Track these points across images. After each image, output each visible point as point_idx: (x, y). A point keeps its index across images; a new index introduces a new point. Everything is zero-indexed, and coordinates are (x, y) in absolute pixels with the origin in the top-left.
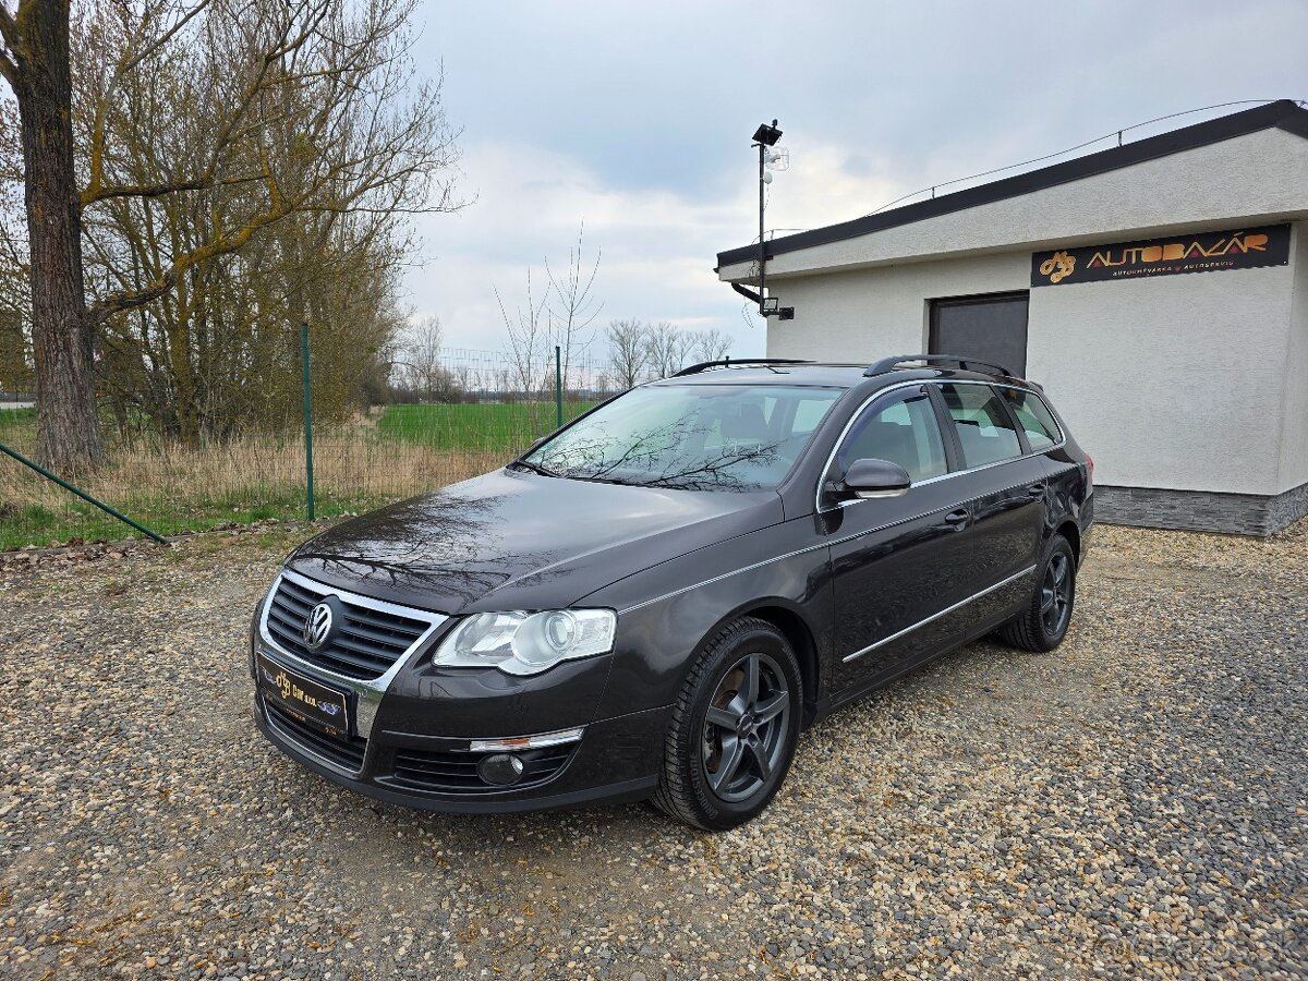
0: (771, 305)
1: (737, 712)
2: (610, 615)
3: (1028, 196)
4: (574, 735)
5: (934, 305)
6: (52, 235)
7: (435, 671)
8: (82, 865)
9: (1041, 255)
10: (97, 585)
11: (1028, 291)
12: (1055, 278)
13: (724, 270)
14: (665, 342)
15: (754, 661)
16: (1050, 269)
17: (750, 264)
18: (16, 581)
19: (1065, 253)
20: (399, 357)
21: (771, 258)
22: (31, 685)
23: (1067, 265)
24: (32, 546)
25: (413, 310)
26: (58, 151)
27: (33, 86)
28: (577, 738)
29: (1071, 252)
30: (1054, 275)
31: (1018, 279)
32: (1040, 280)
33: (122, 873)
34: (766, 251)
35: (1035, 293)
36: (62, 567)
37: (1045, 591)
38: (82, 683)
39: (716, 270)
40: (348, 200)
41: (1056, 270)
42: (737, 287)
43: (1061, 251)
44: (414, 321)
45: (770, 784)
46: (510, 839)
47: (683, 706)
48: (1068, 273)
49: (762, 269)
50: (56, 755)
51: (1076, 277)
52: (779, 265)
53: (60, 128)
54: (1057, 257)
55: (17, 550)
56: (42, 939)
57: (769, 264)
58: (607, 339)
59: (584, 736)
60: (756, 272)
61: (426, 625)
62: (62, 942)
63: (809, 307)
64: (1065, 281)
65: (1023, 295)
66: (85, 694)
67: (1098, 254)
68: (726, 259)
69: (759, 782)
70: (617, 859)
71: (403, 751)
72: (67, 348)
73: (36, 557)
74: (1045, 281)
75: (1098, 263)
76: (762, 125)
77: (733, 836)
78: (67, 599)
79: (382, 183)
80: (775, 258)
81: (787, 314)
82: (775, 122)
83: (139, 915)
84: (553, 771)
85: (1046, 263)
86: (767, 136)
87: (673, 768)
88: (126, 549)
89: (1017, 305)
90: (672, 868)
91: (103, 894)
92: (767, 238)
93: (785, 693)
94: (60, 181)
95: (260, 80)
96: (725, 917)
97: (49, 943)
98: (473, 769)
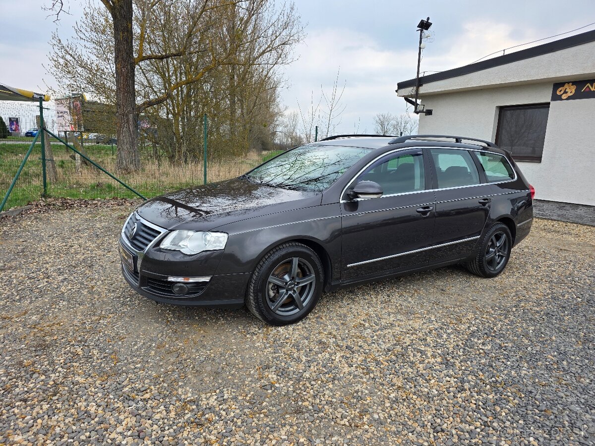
0: (420, 108)
1: (286, 280)
2: (226, 235)
3: (552, 53)
4: (207, 279)
5: (502, 110)
6: (123, 76)
7: (160, 250)
8: (54, 306)
9: (558, 84)
10: (116, 215)
11: (549, 103)
12: (564, 97)
13: (400, 91)
14: (403, 125)
15: (296, 261)
16: (562, 92)
17: (412, 88)
18: (91, 211)
19: (571, 84)
20: (280, 129)
21: (421, 85)
22: (73, 247)
23: (571, 90)
24: (99, 199)
25: (286, 108)
26: (127, 41)
27: (118, 14)
28: (208, 281)
29: (574, 83)
30: (563, 95)
31: (544, 97)
32: (556, 97)
33: (64, 310)
34: (420, 82)
35: (553, 104)
36: (108, 207)
37: (491, 249)
38: (90, 249)
39: (396, 91)
40: (255, 59)
41: (565, 92)
42: (407, 99)
43: (568, 83)
44: (287, 113)
45: (303, 311)
46: (197, 318)
47: (257, 274)
48: (571, 94)
49: (417, 91)
50: (67, 271)
51: (577, 96)
52: (425, 89)
53: (128, 31)
54: (566, 86)
55: (94, 200)
56: (29, 326)
57: (421, 88)
58: (375, 122)
59: (211, 280)
60: (414, 93)
61: (159, 233)
62: (34, 328)
63: (441, 110)
64: (569, 98)
65: (546, 105)
66: (89, 252)
67: (588, 84)
68: (401, 86)
69: (297, 310)
70: (230, 330)
71: (150, 279)
72: (128, 122)
73: (100, 203)
74: (559, 98)
75: (588, 89)
76: (422, 20)
77: (281, 329)
78: (104, 219)
79: (271, 50)
80: (424, 85)
81: (429, 112)
82: (428, 19)
83: (62, 324)
84: (199, 292)
85: (560, 89)
86: (424, 25)
87: (251, 298)
88: (132, 203)
89: (542, 110)
90: (248, 336)
91: (54, 316)
92: (420, 76)
93: (313, 275)
94: (127, 53)
95: (204, 8)
96: (255, 354)
97: (30, 328)
98: (169, 287)
